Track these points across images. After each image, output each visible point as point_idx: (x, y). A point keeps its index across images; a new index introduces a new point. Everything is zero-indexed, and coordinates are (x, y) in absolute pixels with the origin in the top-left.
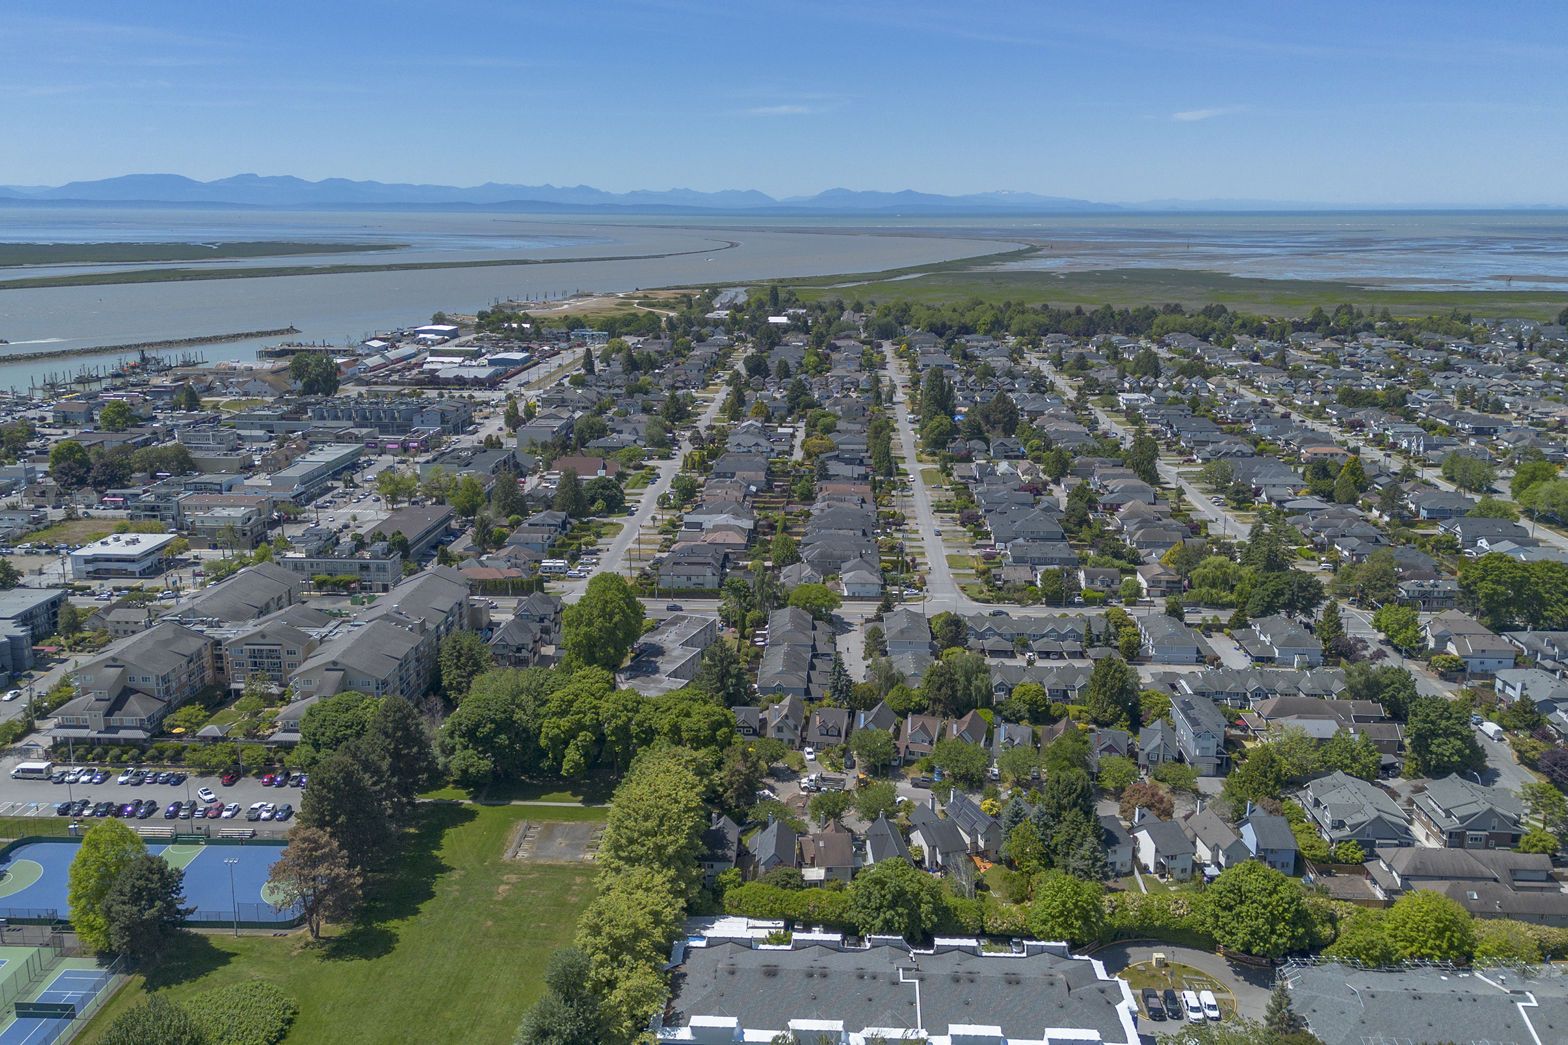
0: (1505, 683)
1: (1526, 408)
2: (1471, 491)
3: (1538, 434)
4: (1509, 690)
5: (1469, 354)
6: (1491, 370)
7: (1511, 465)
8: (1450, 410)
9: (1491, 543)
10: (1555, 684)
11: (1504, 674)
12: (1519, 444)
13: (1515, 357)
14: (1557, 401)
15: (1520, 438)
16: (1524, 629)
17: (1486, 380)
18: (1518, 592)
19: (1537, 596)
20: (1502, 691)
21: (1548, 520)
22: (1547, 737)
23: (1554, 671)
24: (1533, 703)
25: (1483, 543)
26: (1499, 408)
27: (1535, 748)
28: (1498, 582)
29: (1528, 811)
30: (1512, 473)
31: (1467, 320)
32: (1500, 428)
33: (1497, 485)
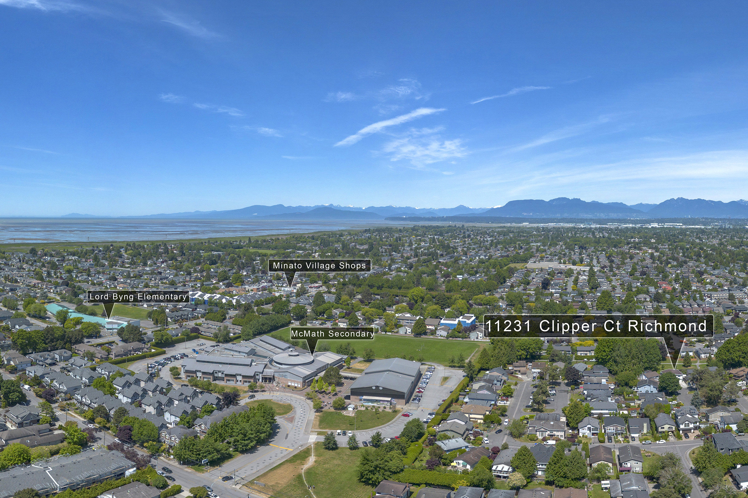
0: (29, 372)
1: (24, 281)
2: (12, 310)
3: (28, 289)
4: (30, 374)
5: (6, 264)
6: (13, 269)
7: (22, 300)
8: (3, 283)
9: (19, 326)
10: (43, 369)
11: (29, 369)
12: (23, 293)
13: (19, 264)
14: (33, 278)
15: (24, 291)
16: (32, 353)
17: (12, 272)
18: (29, 342)
19: (35, 341)
20: (28, 374)
21: (34, 317)
22: (43, 387)
23: (42, 365)
24: (38, 377)
25: (17, 327)
26: (16, 281)
27: (40, 391)
28: (23, 339)
29: (41, 411)
30: (23, 302)
31: (4, 253)
32: (17, 288)
33: (19, 307)
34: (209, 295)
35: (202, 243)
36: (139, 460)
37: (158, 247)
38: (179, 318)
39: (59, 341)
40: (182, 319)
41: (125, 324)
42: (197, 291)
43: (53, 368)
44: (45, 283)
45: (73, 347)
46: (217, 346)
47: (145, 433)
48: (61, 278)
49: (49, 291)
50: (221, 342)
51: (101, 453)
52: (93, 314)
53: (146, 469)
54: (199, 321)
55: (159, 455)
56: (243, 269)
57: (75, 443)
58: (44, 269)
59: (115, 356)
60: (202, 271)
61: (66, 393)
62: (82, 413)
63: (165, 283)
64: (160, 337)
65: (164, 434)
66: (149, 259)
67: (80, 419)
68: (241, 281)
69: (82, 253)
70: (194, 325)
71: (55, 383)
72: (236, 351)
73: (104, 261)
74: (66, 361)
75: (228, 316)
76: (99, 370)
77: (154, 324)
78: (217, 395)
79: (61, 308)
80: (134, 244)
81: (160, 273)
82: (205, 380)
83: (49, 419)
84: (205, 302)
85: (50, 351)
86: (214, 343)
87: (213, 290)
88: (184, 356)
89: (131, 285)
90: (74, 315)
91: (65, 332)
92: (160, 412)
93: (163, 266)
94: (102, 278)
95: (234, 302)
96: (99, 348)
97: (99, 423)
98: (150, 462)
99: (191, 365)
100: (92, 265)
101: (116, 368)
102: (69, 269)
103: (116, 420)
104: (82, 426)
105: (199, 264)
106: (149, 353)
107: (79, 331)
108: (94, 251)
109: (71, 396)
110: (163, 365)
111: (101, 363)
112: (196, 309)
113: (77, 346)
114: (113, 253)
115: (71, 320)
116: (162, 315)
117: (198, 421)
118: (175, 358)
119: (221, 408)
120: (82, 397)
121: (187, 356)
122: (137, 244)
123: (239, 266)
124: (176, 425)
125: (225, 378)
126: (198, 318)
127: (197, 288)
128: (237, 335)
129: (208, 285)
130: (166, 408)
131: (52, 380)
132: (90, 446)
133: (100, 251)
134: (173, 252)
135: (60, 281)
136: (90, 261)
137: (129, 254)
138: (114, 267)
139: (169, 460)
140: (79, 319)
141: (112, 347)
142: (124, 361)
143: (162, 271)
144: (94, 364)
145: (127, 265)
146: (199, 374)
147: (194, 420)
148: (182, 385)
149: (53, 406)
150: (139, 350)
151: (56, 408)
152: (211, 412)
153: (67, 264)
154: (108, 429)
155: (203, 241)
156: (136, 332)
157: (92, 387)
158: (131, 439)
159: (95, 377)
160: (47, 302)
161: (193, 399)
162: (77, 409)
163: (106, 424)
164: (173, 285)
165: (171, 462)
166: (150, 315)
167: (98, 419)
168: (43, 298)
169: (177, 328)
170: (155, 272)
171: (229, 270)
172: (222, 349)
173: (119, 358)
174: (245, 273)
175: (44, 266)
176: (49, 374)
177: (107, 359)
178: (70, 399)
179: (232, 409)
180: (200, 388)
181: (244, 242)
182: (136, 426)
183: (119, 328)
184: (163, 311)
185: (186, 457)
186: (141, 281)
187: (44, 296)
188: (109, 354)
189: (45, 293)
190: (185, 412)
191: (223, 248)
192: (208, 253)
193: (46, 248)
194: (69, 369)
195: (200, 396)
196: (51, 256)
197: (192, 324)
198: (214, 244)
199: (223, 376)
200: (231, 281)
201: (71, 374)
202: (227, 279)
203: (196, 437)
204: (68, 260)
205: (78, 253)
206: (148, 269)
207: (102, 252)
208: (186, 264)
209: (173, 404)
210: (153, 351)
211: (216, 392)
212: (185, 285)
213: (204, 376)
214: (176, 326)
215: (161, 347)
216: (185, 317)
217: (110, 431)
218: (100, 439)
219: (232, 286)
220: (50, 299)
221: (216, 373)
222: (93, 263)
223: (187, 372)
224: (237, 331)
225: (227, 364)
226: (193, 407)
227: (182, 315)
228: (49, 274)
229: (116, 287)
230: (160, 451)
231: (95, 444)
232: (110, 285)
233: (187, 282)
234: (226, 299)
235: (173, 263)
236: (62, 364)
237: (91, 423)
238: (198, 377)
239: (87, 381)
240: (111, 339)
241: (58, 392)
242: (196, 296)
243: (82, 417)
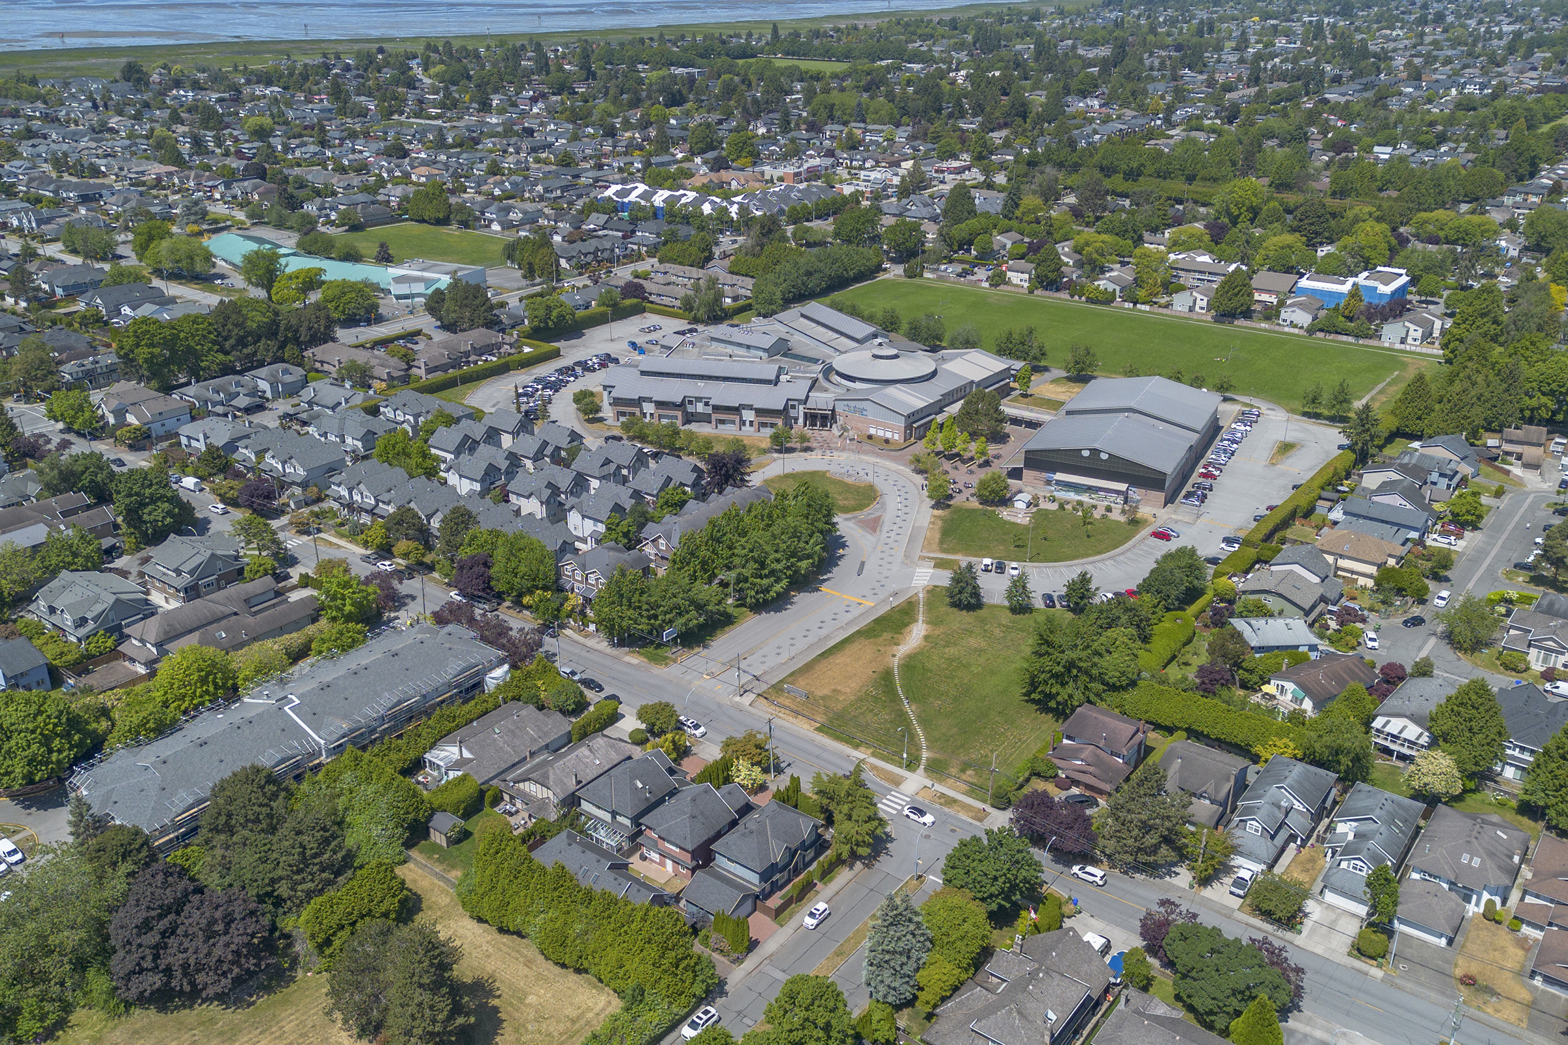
0: (189, 438)
1: (121, 169)
2: (98, 260)
3: (141, 194)
4: (194, 443)
5: (48, 118)
6: (75, 133)
7: (127, 228)
8: (50, 181)
9: (134, 309)
10: (230, 426)
11: (186, 429)
12: (127, 206)
13: (94, 118)
14: (147, 158)
15: (126, 201)
16: (188, 384)
17: (74, 144)
18: (173, 351)
19: (190, 350)
20: (188, 446)
21: (175, 276)
22: (238, 475)
23: (226, 415)
24: (217, 449)
25: (126, 310)
26: (95, 172)
27: (232, 488)
28: (152, 345)
29: (243, 544)
30: (131, 237)
31: (34, 82)
32: (104, 192)
33: (120, 250)
34: (667, 193)
35: (642, 41)
36: (514, 644)
37: (517, 53)
38: (590, 258)
39: (263, 341)
40: (599, 262)
41: (445, 281)
42: (633, 181)
43: (258, 418)
44: (193, 174)
45: (308, 353)
46: (691, 331)
47: (523, 569)
48: (239, 154)
49: (210, 198)
50: (702, 322)
51: (420, 636)
52: (352, 256)
53: (533, 667)
54: (643, 266)
55: (562, 626)
56: (757, 117)
57: (349, 618)
58: (181, 129)
59: (429, 371)
60: (644, 125)
61: (304, 485)
62: (356, 533)
63: (546, 162)
64: (541, 313)
65: (570, 569)
66: (496, 91)
67: (353, 551)
68: (751, 154)
69: (291, 75)
70: (630, 278)
71: (272, 462)
72: (740, 345)
73: (363, 98)
74: (291, 395)
75: (717, 252)
76: (388, 412)
77: (525, 277)
78: (694, 460)
79: (254, 246)
80: (448, 44)
81: (530, 132)
82: (664, 421)
83: (270, 563)
84: (656, 213)
85: (240, 373)
86: (683, 325)
87: (676, 180)
88: (607, 360)
89: (451, 170)
90: (296, 264)
91: (277, 314)
92: (557, 513)
93: (535, 110)
94: (366, 151)
95: (734, 210)
96: (380, 352)
97: (406, 556)
98: (540, 644)
99: (628, 384)
100: (330, 110)
101: (433, 402)
102: (261, 126)
103: (448, 543)
104: (362, 570)
105: (635, 103)
106: (516, 357)
107: (318, 307)
108: (328, 68)
109: (320, 491)
110: (556, 387)
111: (392, 392)
112: (633, 232)
113: (319, 352)
114: (387, 74)
115: (290, 278)
116: (544, 250)
117: (651, 530)
118: (586, 367)
119: (704, 494)
120: (350, 490)
121: (616, 361)
122: (456, 45)
123: (745, 111)
124: (598, 542)
125: (714, 416)
126: (640, 258)
127: (632, 174)
128: (741, 302)
129: (663, 164)
130: (572, 500)
131: (260, 454)
132: (390, 620)
133: (347, 68)
134: (560, 69)
135: (235, 164)
136: (321, 100)
137: (437, 75)
138: (396, 117)
139: (586, 637)
140: (312, 274)
141: (415, 347)
142: (451, 384)
143: (535, 127)
144: (371, 398)
145: (434, 111)
146: (649, 408)
147: (641, 526)
148: (607, 439)
149: (275, 524)
150: (489, 349)
151: (283, 528)
152: (682, 504)
153: (251, 112)
154: (431, 568)
155: (646, 36)
156: (477, 302)
157: (374, 461)
158: (491, 588)
159: (381, 433)
160: (208, 231)
161: (635, 473)
162: (342, 525)
163: (423, 555)
164: (568, 165)
165: (591, 643)
166: (511, 252)
167: (402, 545)
168: (193, 218)
169: (585, 286)
170: (516, 128)
171: (720, 122)
172: (703, 339)
173: (439, 376)
174: (762, 131)
175: (176, 118)
176: (247, 437)
177: (406, 379)
178: (319, 500)
179: (732, 495)
180: (651, 443)
181: (760, 39)
182: (500, 554)
183: (430, 291)
184: (546, 242)
185: (624, 624)
186: (479, 155)
187: (196, 214)
188: (410, 367)
189: (196, 203)
190: (618, 508)
191: (701, 56)
192: (661, 73)
193: (175, 62)
194: (304, 416)
195: (652, 464)
196: (196, 86)
197: (623, 274)
198: (675, 44)
199: (709, 410)
200: (724, 153)
201: (311, 429)
202: (714, 149)
203: (647, 571)
204: (254, 98)
205: (280, 77)
206: (494, 120)
207: (355, 72)
208: (601, 105)
209: (588, 490)
210: (527, 350)
211: (691, 454)
212: (600, 167)
213: (661, 412)
214: (583, 281)
215: (548, 340)
216: (606, 255)
217: (436, 575)
218: (413, 598)
219: (728, 168)
220: (216, 221)
221: (690, 402)
222: (330, 106)
223: (617, 402)
224: (742, 292)
225: (717, 378)
226: (637, 495)
227: (597, 250)
228: (198, 144)
229: (407, 175)
230: (563, 614)
231: (402, 613)
232: (389, 171)
233: (606, 155)
234: (713, 203)
235: (563, 103)
236: (283, 406)
237: (385, 559)
238: (644, 415)
239: (359, 444)
240: (411, 324)
241: (283, 485)
242: (632, 197)
243: (357, 544)
